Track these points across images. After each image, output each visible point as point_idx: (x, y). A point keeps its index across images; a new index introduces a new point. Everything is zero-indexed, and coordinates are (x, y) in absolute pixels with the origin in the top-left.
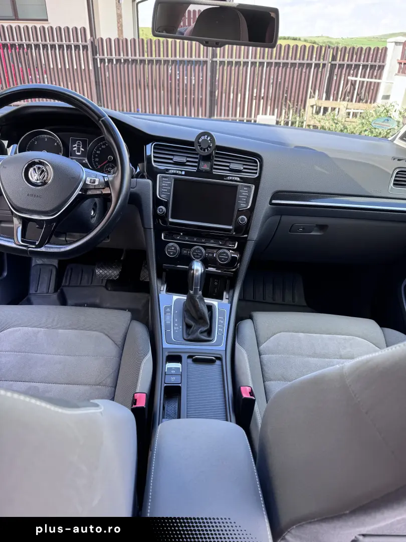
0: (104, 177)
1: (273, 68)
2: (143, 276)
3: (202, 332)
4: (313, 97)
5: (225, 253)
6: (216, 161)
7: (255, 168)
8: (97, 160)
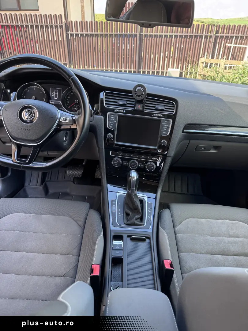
0: (72, 117)
1: (178, 38)
2: (97, 175)
3: (136, 219)
4: (203, 57)
5: (151, 164)
6: (146, 103)
7: (173, 108)
8: (68, 102)
